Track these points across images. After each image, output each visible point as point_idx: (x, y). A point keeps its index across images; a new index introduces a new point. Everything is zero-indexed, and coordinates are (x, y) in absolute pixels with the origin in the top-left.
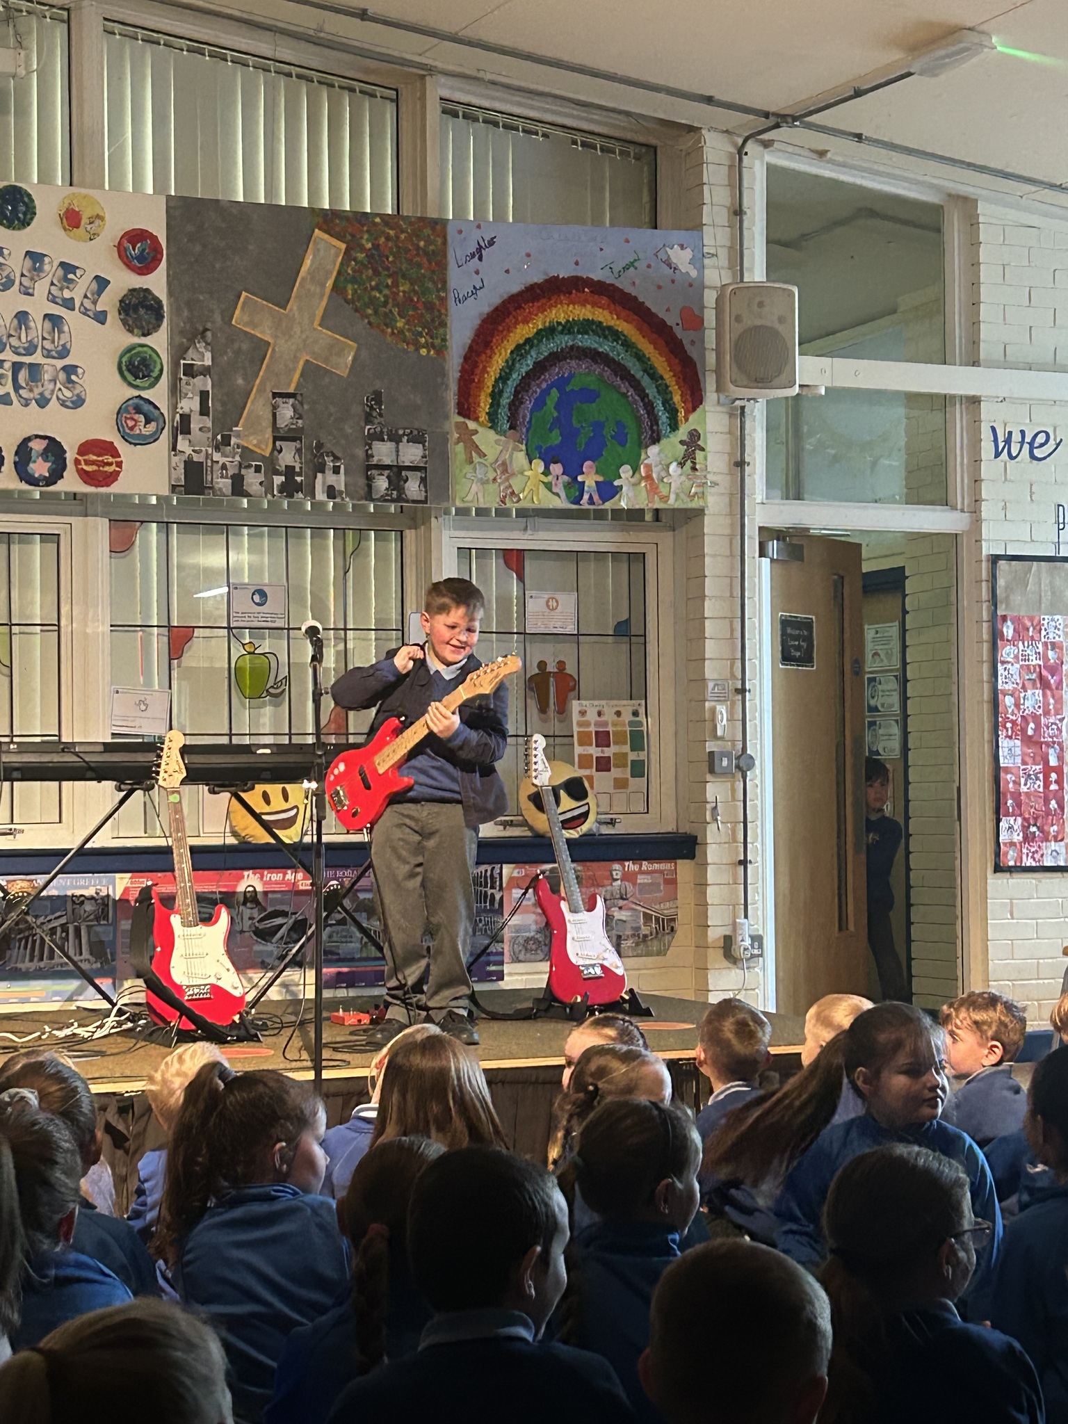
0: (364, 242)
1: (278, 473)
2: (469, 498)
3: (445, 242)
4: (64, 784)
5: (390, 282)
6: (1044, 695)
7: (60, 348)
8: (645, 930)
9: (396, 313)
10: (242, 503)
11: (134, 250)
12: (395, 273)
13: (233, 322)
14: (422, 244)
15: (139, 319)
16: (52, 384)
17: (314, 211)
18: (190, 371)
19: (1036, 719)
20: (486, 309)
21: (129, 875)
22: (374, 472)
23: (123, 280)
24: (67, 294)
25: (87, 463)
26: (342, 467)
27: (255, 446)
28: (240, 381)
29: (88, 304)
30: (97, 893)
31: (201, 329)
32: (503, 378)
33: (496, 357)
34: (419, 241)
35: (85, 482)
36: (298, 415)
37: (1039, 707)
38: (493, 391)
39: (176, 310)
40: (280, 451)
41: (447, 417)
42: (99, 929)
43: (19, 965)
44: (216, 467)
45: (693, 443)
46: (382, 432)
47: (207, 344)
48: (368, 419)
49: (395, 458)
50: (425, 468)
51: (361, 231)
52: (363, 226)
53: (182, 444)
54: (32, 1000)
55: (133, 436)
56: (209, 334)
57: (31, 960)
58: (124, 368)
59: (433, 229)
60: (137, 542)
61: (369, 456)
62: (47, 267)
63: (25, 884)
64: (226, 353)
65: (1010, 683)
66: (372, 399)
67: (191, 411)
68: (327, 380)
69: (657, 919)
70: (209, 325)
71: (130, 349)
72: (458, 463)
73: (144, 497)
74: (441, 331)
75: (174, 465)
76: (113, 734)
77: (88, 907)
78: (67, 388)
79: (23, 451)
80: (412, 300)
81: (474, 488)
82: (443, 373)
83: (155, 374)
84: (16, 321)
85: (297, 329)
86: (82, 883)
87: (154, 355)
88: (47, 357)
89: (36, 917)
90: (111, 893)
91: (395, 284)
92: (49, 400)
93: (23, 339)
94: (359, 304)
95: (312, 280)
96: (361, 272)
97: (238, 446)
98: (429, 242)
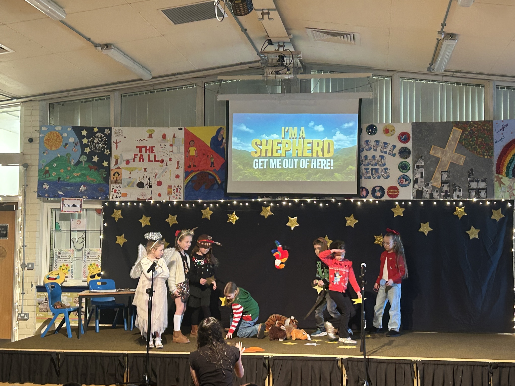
0: (468, 129)
1: (443, 192)
2: (500, 197)
3: (492, 127)
5: (476, 139)
7: (383, 164)
9: (477, 147)
11: (403, 137)
12: (477, 137)
13: (430, 153)
14: (485, 128)
15: (404, 155)
17: (453, 122)
18: (418, 167)
20: (505, 144)
22: (471, 191)
23: (400, 145)
24: (385, 150)
25: (390, 192)
26: (461, 190)
27: (436, 185)
28: (432, 169)
29: (391, 152)
31: (421, 155)
32: (510, 163)
33: (508, 157)
35: (390, 197)
36: (448, 176)
38: (507, 166)
39: (414, 151)
40: (443, 186)
41: (493, 174)
44: (425, 192)
46: (473, 179)
47: (422, 160)
48: (469, 176)
49: (477, 187)
50: (486, 189)
52: (467, 125)
53: (416, 186)
55: (402, 185)
56: (423, 158)
58: (400, 167)
59: (489, 123)
61: (469, 187)
62: (380, 144)
64: (428, 162)
66: (470, 171)
67: (418, 177)
68: (457, 167)
70: (423, 155)
71: (402, 162)
72: (496, 187)
74: (491, 151)
75: (413, 191)
78: (385, 174)
79: (374, 190)
80: (482, 143)
81: (502, 194)
82: (492, 162)
83: (408, 169)
84: (372, 158)
85: (448, 154)
87: (408, 164)
88: (380, 165)
91: (477, 139)
92: (380, 177)
93: (374, 162)
94: (466, 146)
95: (453, 141)
96: (467, 137)
97: (431, 186)
98: (487, 127)
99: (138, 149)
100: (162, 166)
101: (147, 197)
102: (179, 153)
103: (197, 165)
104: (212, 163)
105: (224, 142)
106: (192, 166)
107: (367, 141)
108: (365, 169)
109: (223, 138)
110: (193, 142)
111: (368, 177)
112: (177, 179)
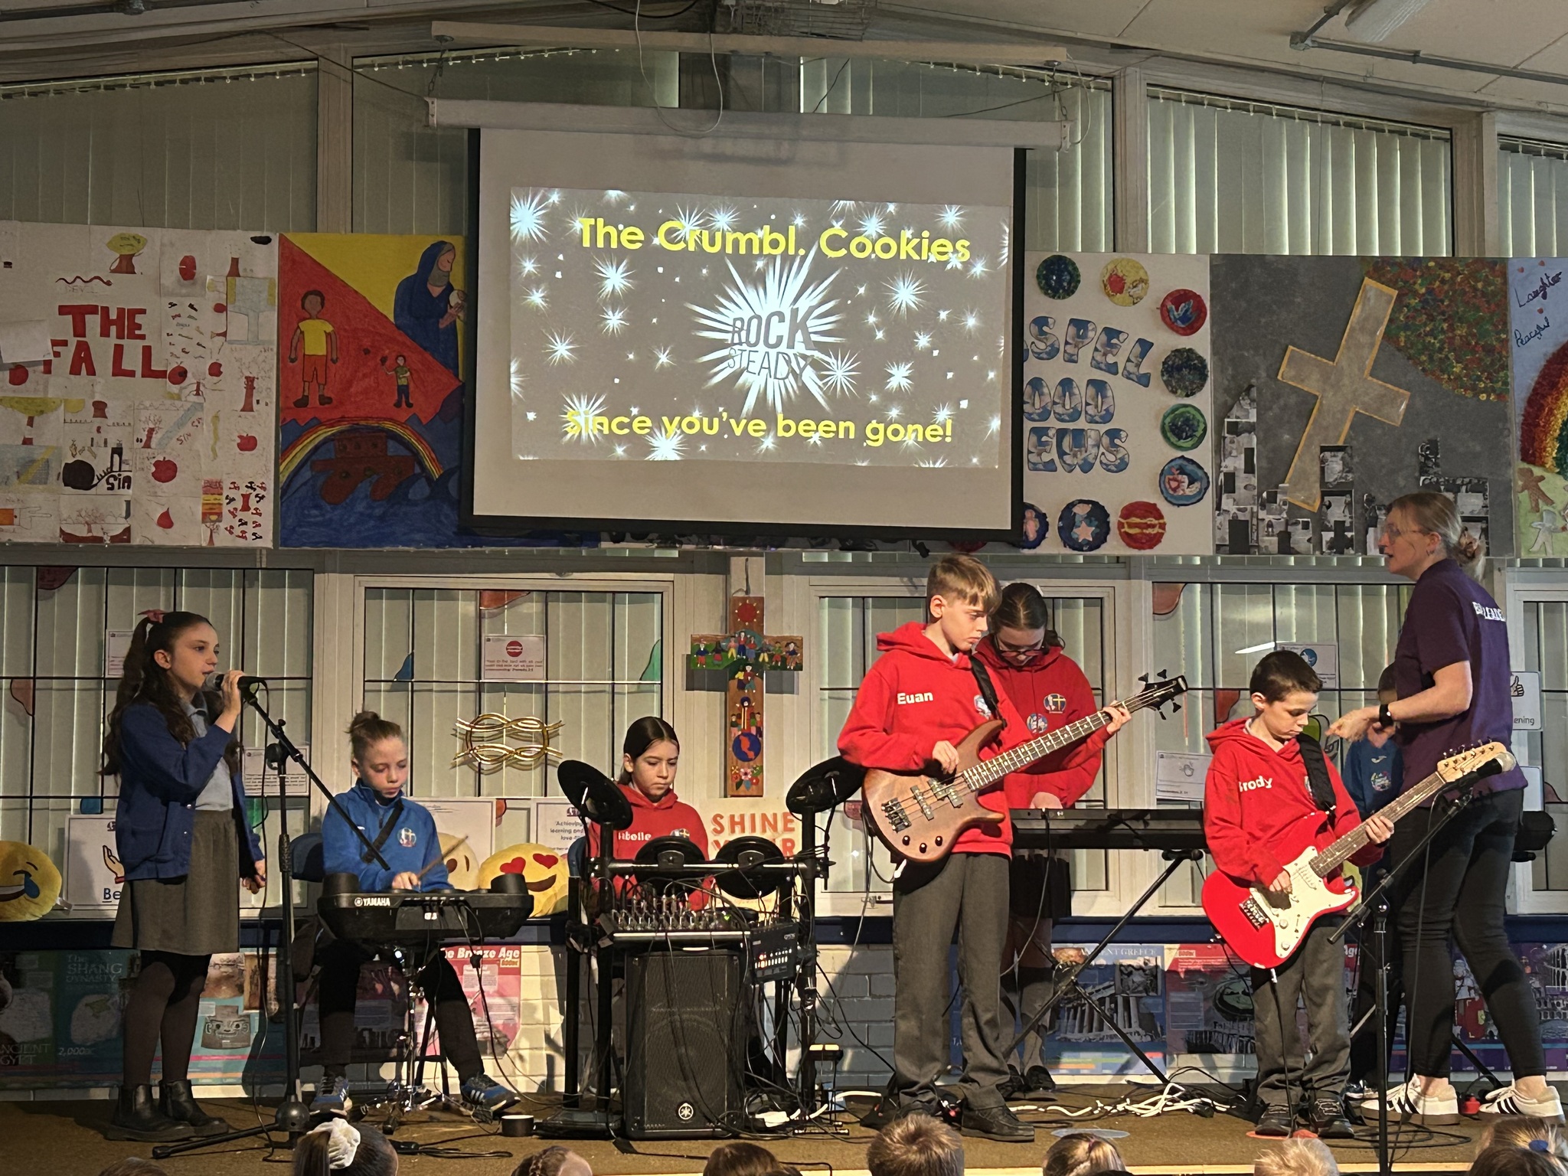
0: (1417, 287)
1: (1328, 530)
2: (1536, 548)
3: (1505, 282)
4: (1111, 851)
7: (1104, 412)
9: (1452, 358)
10: (1289, 560)
11: (1177, 310)
12: (1450, 316)
13: (1279, 377)
14: (1480, 285)
15: (1182, 379)
16: (1095, 449)
17: (1362, 259)
18: (1235, 429)
20: (1551, 349)
21: (1177, 946)
23: (1167, 341)
24: (1110, 359)
25: (1131, 526)
27: (1304, 502)
28: (1287, 437)
29: (1131, 367)
30: (1145, 964)
31: (1246, 386)
34: (1477, 281)
35: (1129, 545)
36: (1347, 468)
38: (1560, 435)
39: (1220, 369)
40: (1329, 507)
41: (1510, 464)
42: (1150, 1001)
43: (1069, 1036)
44: (1262, 525)
46: (1438, 482)
47: (1253, 401)
48: (1423, 469)
50: (1486, 519)
51: (1415, 276)
52: (1415, 271)
53: (1227, 503)
54: (1082, 1072)
55: (1177, 498)
56: (1254, 393)
57: (1081, 1031)
58: (1167, 428)
59: (1492, 269)
60: (1182, 602)
62: (1091, 334)
63: (1072, 953)
64: (1271, 408)
66: (1428, 448)
67: (1235, 468)
68: (1379, 432)
70: (1253, 381)
71: (1173, 411)
72: (1522, 511)
73: (1188, 558)
74: (1502, 374)
75: (1218, 524)
76: (1158, 800)
77: (1137, 978)
78: (1111, 452)
79: (1068, 515)
80: (1469, 344)
81: (1542, 537)
82: (1504, 418)
83: (1198, 434)
84: (1060, 389)
85: (1346, 381)
86: (1130, 953)
87: (1198, 417)
88: (1091, 422)
89: (1085, 987)
90: (1159, 964)
91: (1452, 328)
92: (1091, 466)
93: (1067, 407)
94: (1412, 352)
95: (1362, 329)
96: (1414, 318)
97: (1285, 504)
98: (1487, 283)
99: (70, 317)
100: (179, 399)
101: (104, 526)
102: (257, 342)
103: (333, 396)
104: (403, 391)
105: (452, 304)
106: (314, 401)
107: (1041, 322)
108: (1033, 430)
109: (450, 288)
110: (319, 299)
111: (1045, 464)
112: (247, 453)
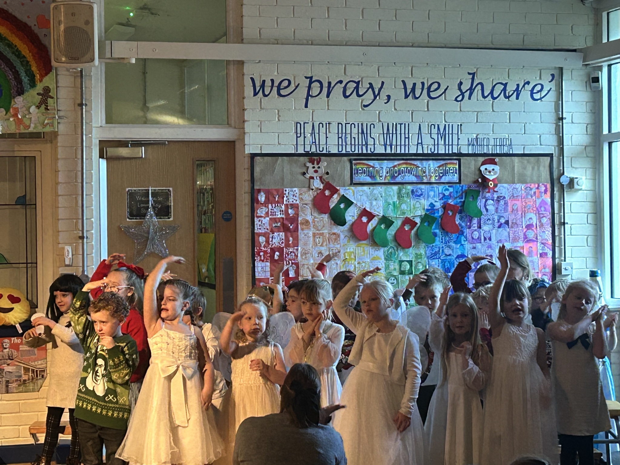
6: (286, 236)
8: (25, 377)
19: (281, 250)
37: (282, 243)
45: (46, 94)
65: (262, 229)
69: (33, 371)
